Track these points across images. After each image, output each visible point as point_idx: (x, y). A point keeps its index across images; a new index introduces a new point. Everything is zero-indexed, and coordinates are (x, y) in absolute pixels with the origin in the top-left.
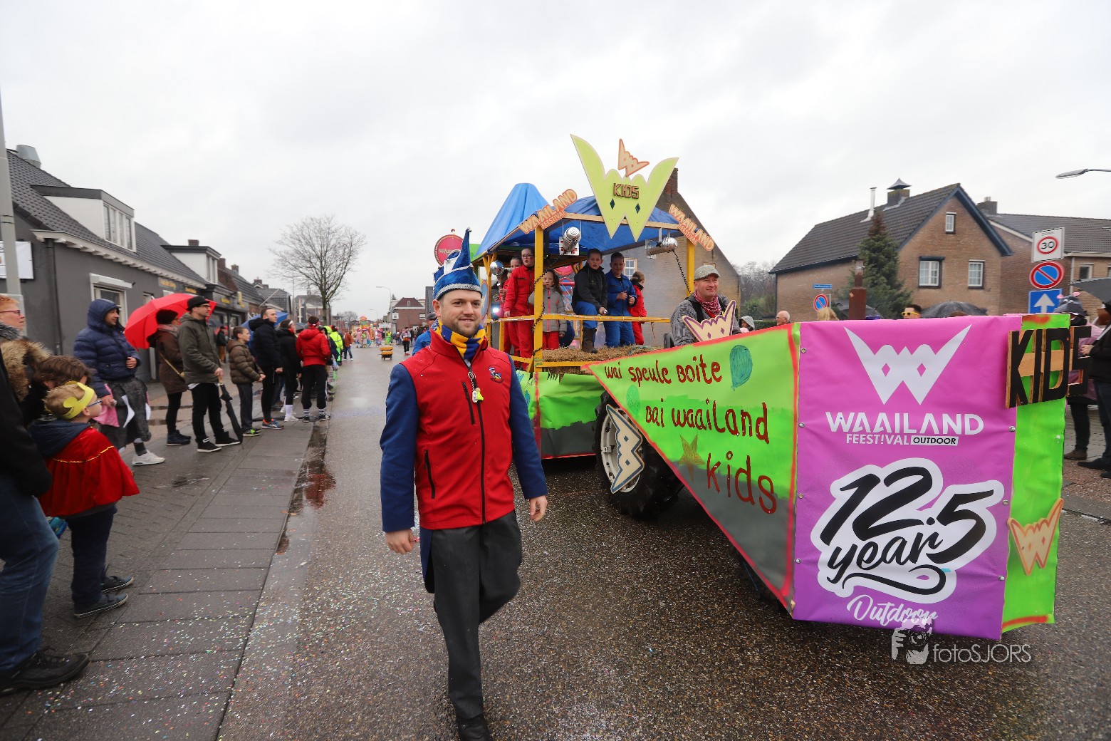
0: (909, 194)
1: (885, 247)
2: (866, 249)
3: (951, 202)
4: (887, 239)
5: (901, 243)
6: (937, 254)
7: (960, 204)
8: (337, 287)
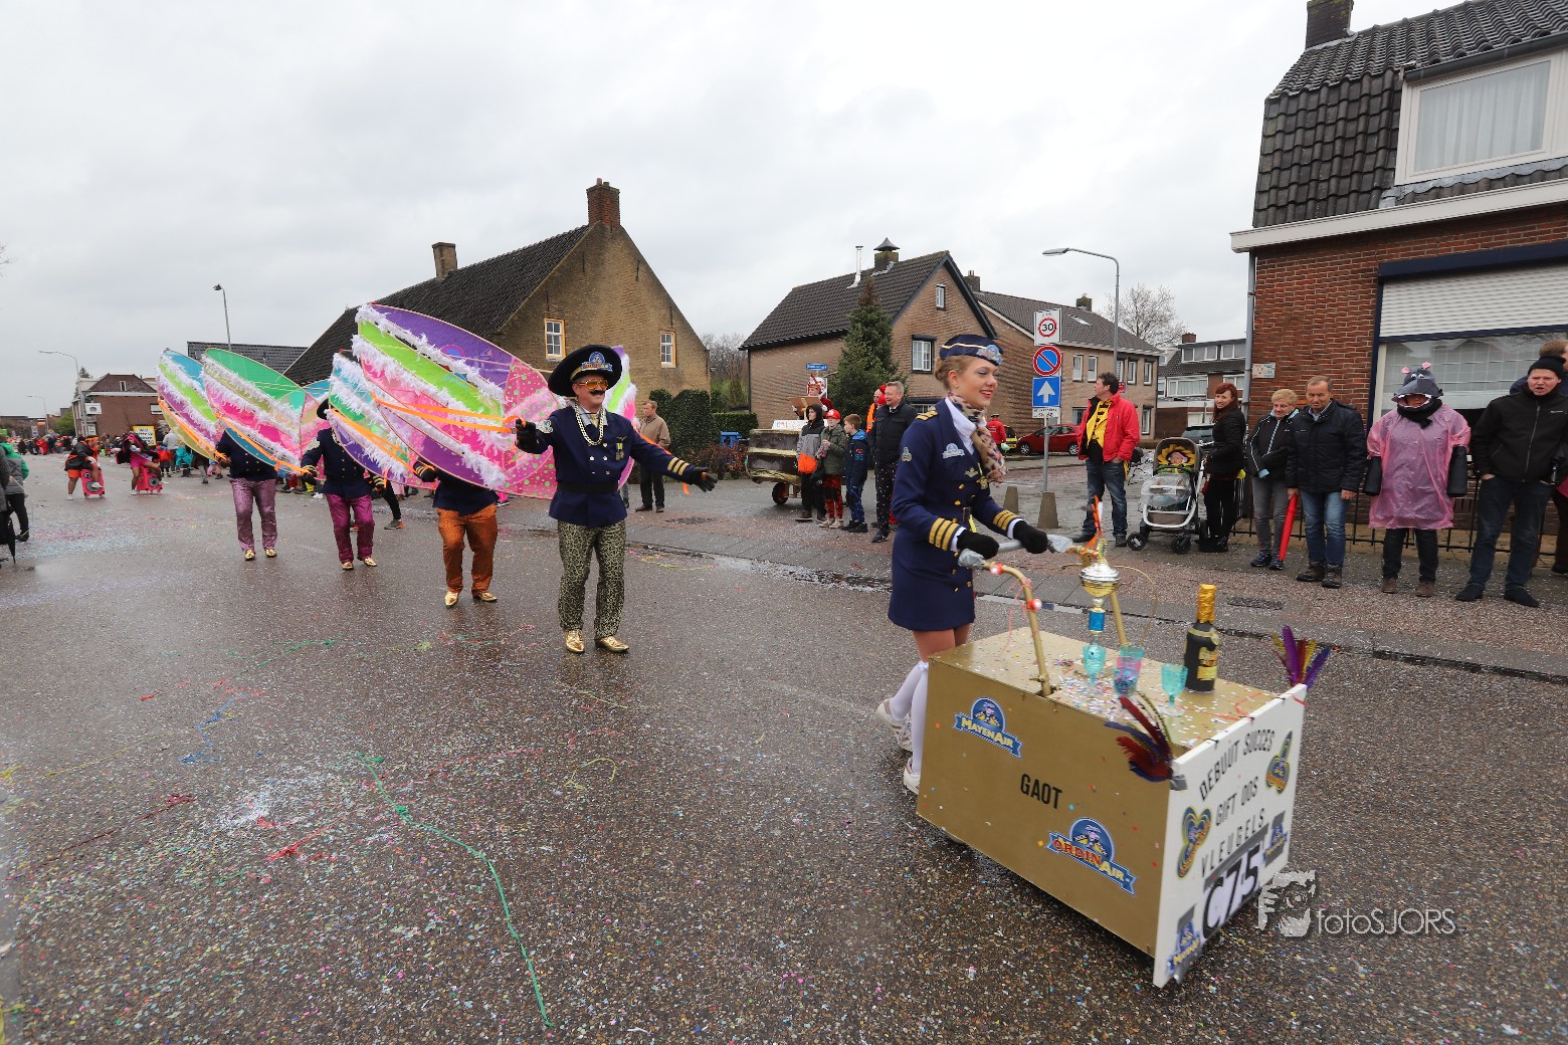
0: (897, 259)
1: (878, 321)
2: (857, 322)
3: (941, 273)
4: (879, 311)
5: (893, 318)
6: (930, 334)
7: (950, 276)
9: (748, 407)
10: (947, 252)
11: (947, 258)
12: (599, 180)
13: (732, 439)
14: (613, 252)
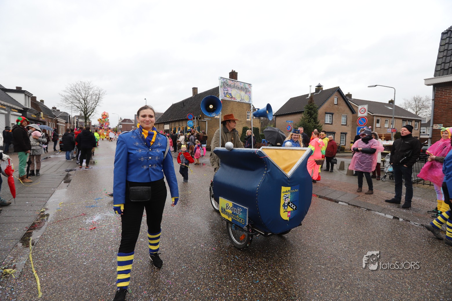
0: (322, 89)
1: (313, 108)
2: (307, 108)
3: (336, 93)
4: (314, 105)
5: (319, 107)
6: (332, 112)
7: (339, 94)
8: (92, 112)
10: (339, 87)
11: (339, 89)
12: (232, 70)
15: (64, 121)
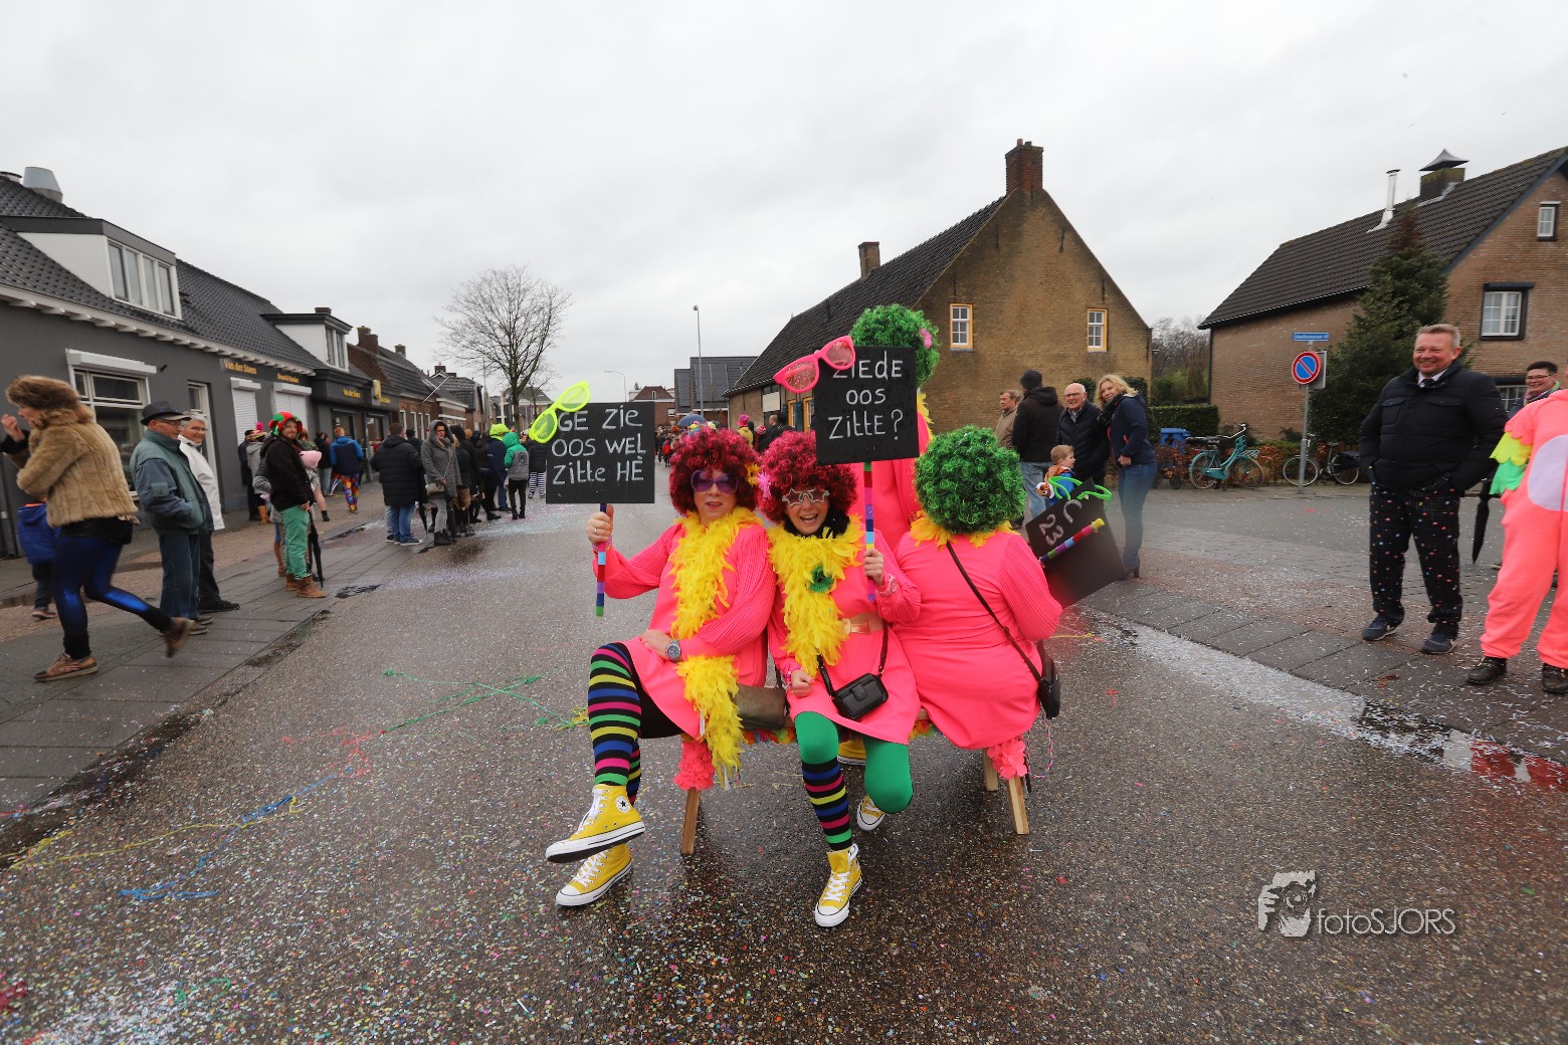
0: (1462, 177)
1: (1419, 271)
2: (1385, 274)
3: (1549, 181)
4: (1424, 254)
5: (1451, 261)
6: (1519, 278)
8: (533, 370)
9: (1207, 400)
12: (1020, 141)
13: (1175, 437)
14: (1034, 223)
15: (461, 407)
